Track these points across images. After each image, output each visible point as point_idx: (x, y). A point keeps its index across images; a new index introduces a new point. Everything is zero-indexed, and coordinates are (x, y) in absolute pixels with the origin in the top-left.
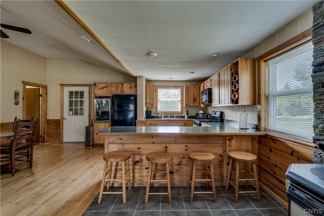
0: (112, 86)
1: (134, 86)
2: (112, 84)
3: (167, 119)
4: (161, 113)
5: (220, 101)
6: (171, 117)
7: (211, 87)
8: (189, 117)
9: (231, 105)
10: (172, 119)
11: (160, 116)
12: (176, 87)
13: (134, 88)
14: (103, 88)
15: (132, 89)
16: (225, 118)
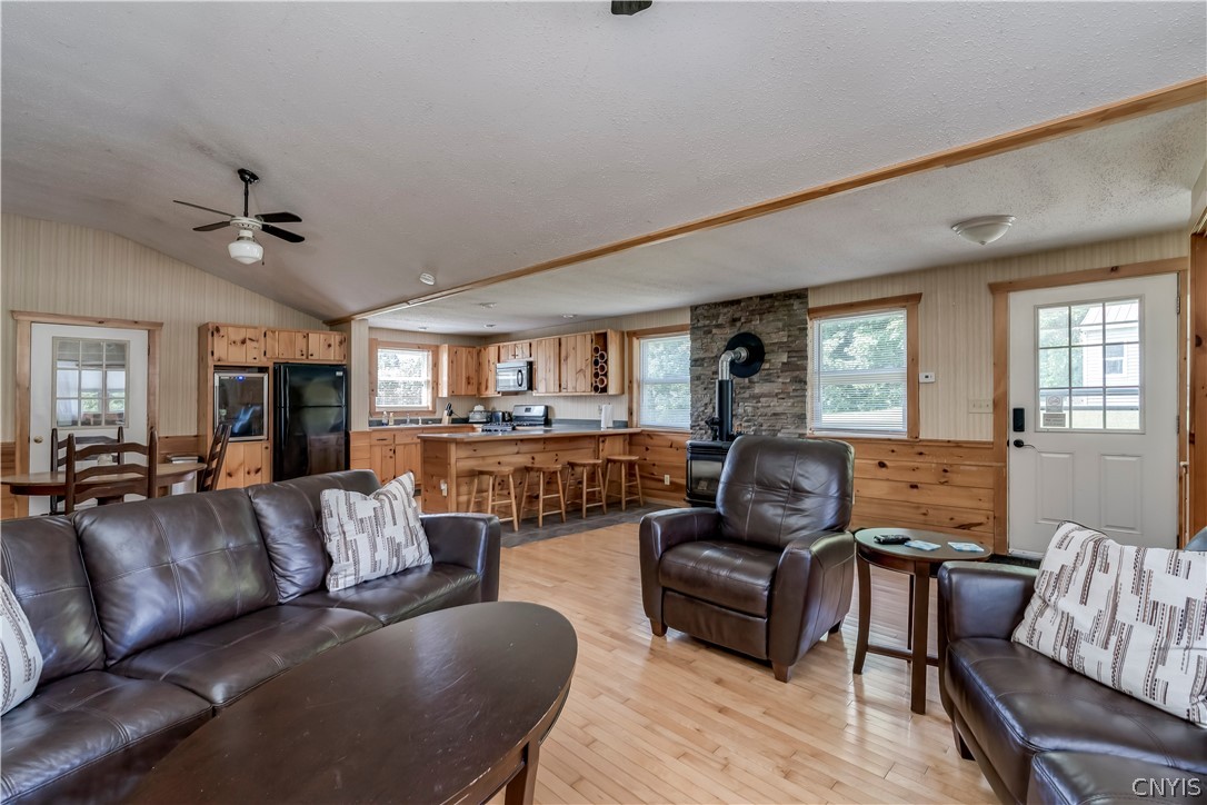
0: (274, 339)
1: (337, 343)
2: (274, 332)
3: (402, 426)
4: (388, 413)
5: (560, 386)
6: (412, 421)
7: (531, 359)
8: (454, 421)
9: (593, 393)
10: (414, 426)
11: (385, 421)
12: (420, 347)
13: (337, 348)
14: (243, 342)
15: (332, 348)
16: (554, 415)
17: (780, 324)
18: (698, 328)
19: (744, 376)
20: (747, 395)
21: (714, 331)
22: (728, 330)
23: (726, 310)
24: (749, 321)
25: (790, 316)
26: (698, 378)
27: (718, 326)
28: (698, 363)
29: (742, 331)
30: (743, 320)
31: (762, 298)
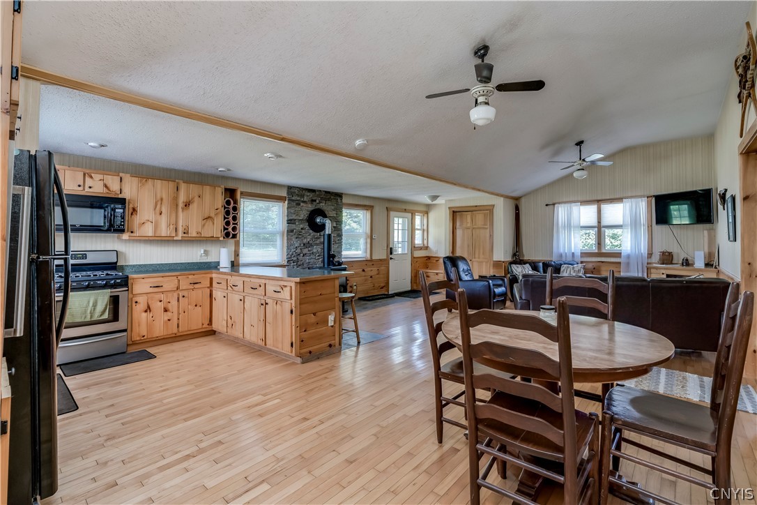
5: (176, 230)
7: (122, 196)
17: (333, 208)
18: (293, 200)
19: (317, 232)
20: (318, 242)
21: (302, 204)
22: (310, 206)
23: (309, 194)
24: (320, 203)
25: (337, 204)
26: (292, 231)
27: (304, 202)
28: (292, 222)
29: (316, 207)
30: (317, 201)
31: (326, 192)
